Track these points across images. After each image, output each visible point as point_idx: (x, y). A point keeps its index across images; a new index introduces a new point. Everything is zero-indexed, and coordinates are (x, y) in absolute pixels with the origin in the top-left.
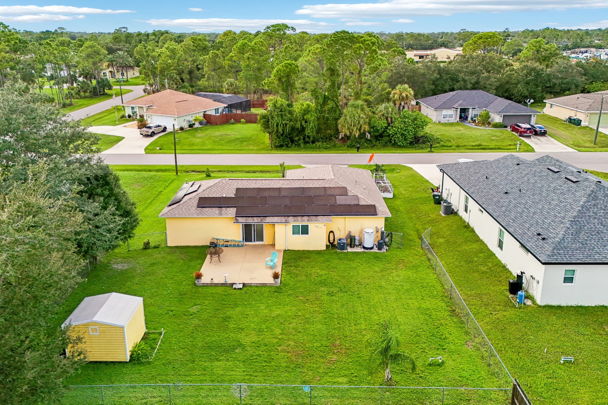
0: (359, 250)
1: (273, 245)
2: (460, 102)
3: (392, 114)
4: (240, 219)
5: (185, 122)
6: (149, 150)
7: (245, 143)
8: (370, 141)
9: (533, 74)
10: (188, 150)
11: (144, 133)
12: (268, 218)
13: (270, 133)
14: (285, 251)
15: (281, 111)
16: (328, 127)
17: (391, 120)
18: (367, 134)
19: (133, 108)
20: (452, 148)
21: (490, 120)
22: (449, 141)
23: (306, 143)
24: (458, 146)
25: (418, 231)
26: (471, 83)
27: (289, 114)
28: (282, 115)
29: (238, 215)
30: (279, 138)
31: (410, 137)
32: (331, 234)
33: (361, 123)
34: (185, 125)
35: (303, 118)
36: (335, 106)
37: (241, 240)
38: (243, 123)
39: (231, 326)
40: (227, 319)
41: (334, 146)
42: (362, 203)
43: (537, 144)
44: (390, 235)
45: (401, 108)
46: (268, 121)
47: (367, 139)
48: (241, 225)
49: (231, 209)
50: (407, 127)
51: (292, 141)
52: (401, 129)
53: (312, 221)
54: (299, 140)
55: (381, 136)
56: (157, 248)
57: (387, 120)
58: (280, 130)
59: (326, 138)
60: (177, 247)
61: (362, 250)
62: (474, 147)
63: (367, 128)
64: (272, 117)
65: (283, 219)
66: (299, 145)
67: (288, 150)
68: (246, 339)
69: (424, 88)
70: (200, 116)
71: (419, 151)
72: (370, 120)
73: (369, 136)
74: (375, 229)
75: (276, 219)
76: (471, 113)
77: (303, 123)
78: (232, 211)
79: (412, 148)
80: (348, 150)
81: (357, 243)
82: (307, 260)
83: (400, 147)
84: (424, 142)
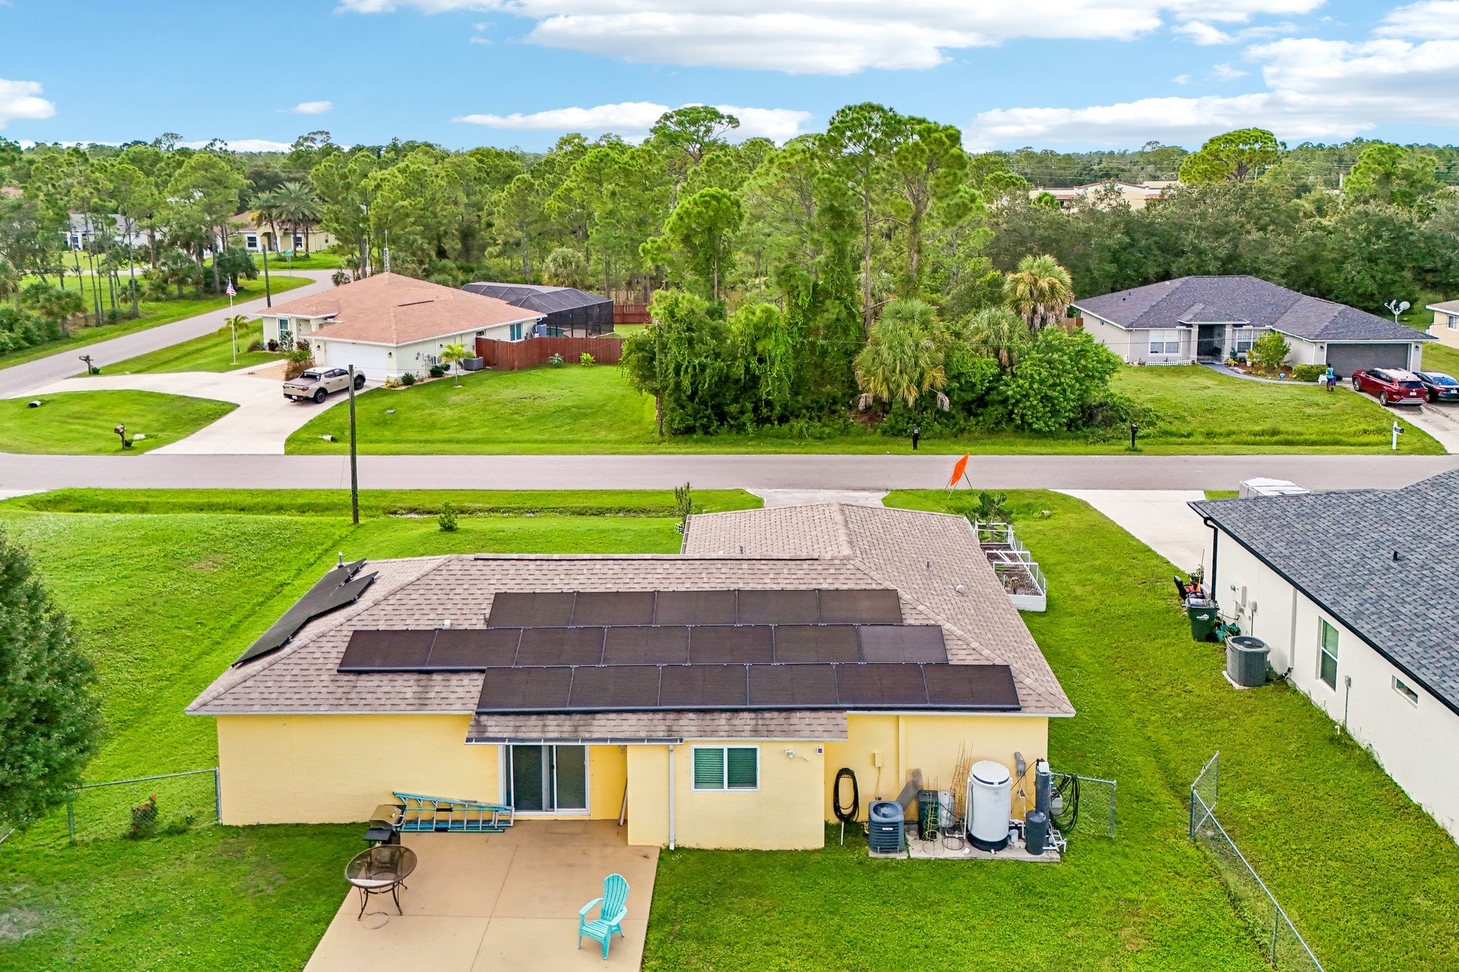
0: (951, 850)
1: (620, 825)
2: (1198, 308)
3: (1010, 339)
4: (494, 726)
5: (421, 362)
6: (298, 444)
7: (586, 422)
8: (949, 416)
9: (1386, 235)
10: (415, 441)
11: (296, 393)
12: (600, 720)
13: (656, 392)
14: (665, 852)
15: (689, 329)
16: (825, 376)
17: (1010, 358)
18: (941, 395)
19: (283, 323)
20: (1191, 439)
21: (1287, 358)
22: (1181, 418)
23: (761, 421)
24: (1209, 435)
25: (1157, 752)
26: (1216, 258)
27: (713, 336)
28: (690, 341)
29: (487, 706)
30: (683, 407)
31: (1068, 407)
32: (845, 783)
33: (921, 362)
34: (421, 370)
35: (754, 349)
36: (844, 314)
37: (500, 800)
38: (588, 364)
41: (845, 431)
42: (959, 656)
43: (1447, 430)
44: (1070, 784)
45: (1037, 322)
46: (652, 359)
47: (940, 412)
48: (500, 747)
49: (466, 679)
50: (1058, 376)
51: (722, 417)
52: (1042, 382)
53: (770, 733)
54: (742, 412)
55: (982, 402)
56: (182, 832)
57: (997, 355)
58: (686, 382)
59: (821, 408)
60: (253, 829)
61: (967, 852)
62: (1258, 438)
63: (940, 378)
64: (664, 347)
65: (658, 724)
66: (741, 428)
67: (707, 442)
69: (1088, 270)
70: (467, 346)
71: (1097, 448)
72: (948, 356)
73: (947, 401)
74: (1012, 762)
75: (631, 724)
76: (1230, 340)
77: (754, 363)
78: (469, 687)
79: (1077, 438)
80: (885, 443)
81: (944, 819)
82: (751, 903)
83: (1039, 434)
84: (1108, 422)
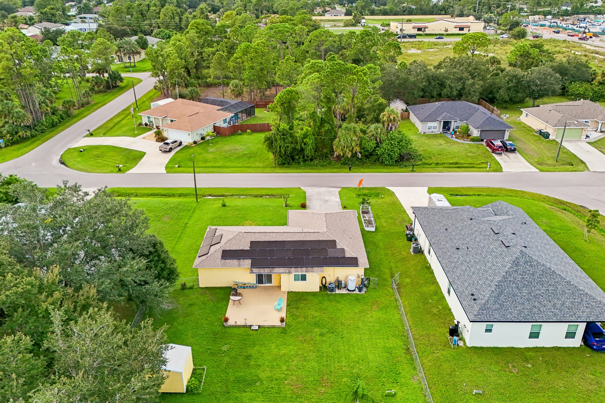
0: (344, 291)
1: (279, 287)
2: (444, 115)
3: (380, 134)
4: (255, 270)
5: (198, 136)
6: (169, 168)
7: (252, 159)
8: (361, 159)
9: (514, 81)
10: (202, 167)
11: (163, 149)
12: (275, 269)
13: (273, 153)
14: (288, 292)
15: (283, 135)
16: (324, 146)
17: (380, 140)
18: (358, 153)
20: (431, 166)
22: (430, 158)
23: (305, 161)
24: (437, 164)
27: (291, 137)
28: (284, 138)
30: (282, 157)
31: (396, 156)
32: (324, 279)
33: (353, 145)
34: (198, 138)
35: (303, 141)
36: (330, 128)
37: (255, 282)
38: (249, 134)
39: (252, 363)
40: (248, 357)
41: (330, 163)
42: (348, 255)
43: (506, 162)
44: (368, 279)
45: (389, 128)
46: (272, 143)
47: (358, 158)
48: (255, 274)
49: (247, 260)
50: (393, 148)
51: (293, 159)
52: (388, 150)
53: (309, 272)
54: (299, 158)
55: (371, 154)
56: (192, 288)
57: (376, 140)
58: (283, 151)
59: (323, 156)
60: (207, 288)
61: (347, 292)
62: (451, 166)
63: (358, 149)
64: (276, 140)
65: (287, 270)
66: (299, 163)
67: (289, 167)
68: (263, 375)
71: (401, 170)
72: (361, 141)
73: (360, 155)
74: (357, 275)
75: (281, 270)
76: (453, 125)
77: (303, 145)
78: (248, 262)
79: (397, 166)
80: (341, 168)
81: (343, 286)
82: (305, 302)
83: (387, 165)
84: (408, 160)
